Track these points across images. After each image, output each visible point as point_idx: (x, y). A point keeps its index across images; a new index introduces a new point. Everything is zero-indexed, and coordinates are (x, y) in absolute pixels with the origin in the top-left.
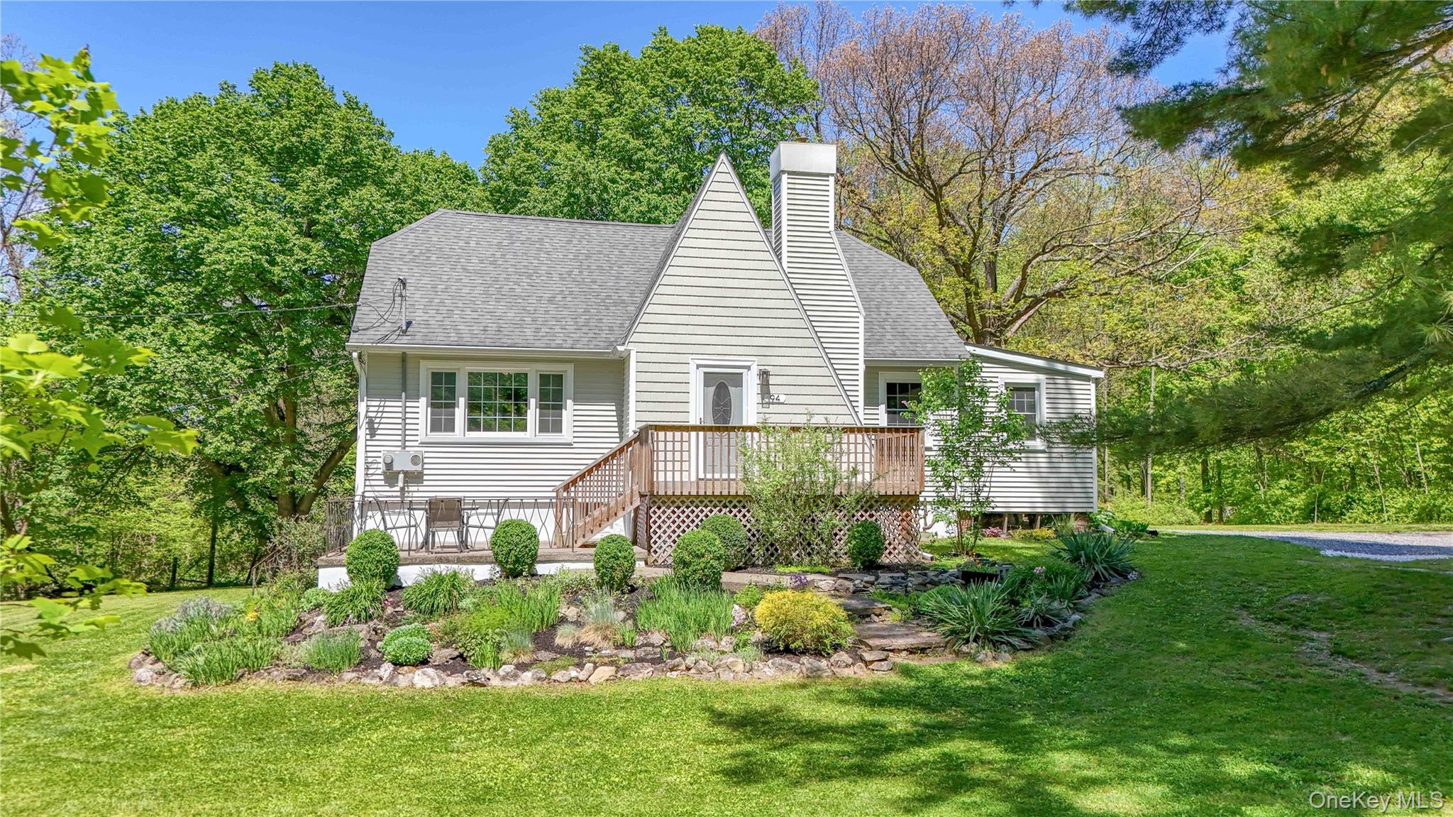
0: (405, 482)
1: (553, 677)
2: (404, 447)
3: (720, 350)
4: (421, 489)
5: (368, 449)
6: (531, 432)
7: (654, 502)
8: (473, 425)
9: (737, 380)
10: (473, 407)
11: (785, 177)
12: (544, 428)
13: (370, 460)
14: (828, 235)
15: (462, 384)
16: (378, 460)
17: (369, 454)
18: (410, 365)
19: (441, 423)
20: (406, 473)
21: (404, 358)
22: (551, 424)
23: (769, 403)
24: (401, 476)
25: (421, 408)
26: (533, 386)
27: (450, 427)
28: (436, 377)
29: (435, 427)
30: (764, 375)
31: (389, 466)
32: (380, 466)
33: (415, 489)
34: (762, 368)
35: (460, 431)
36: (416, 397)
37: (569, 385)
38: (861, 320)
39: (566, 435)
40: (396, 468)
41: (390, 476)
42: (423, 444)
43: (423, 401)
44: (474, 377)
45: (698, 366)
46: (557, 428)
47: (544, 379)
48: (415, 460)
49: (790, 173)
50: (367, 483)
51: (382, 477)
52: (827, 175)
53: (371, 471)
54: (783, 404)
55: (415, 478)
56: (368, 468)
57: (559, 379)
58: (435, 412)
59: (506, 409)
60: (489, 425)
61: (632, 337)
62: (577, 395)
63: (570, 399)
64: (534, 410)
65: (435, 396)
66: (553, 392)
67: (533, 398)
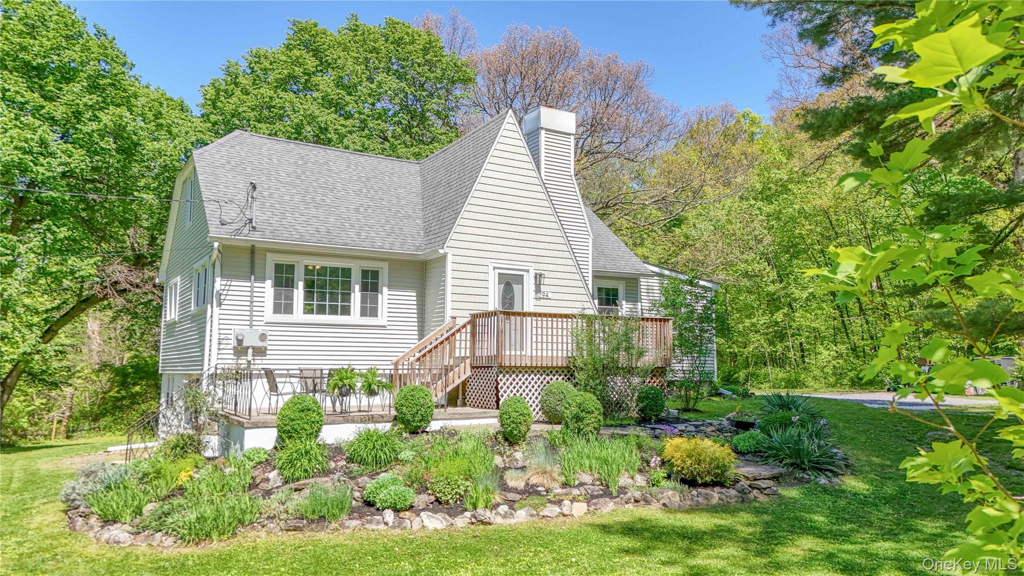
0: (254, 355)
1: (541, 514)
2: (251, 326)
3: (508, 256)
4: (265, 362)
5: (221, 327)
6: (355, 316)
7: (501, 372)
8: (308, 310)
9: (520, 279)
10: (309, 295)
11: (543, 132)
12: (364, 313)
13: (222, 337)
14: (570, 178)
15: (299, 273)
16: (230, 337)
17: (222, 332)
18: (257, 257)
19: (283, 306)
20: (253, 348)
21: (253, 250)
22: (369, 310)
23: (540, 298)
24: (250, 351)
25: (267, 290)
26: (355, 279)
27: (289, 309)
28: (278, 268)
29: (277, 309)
30: (538, 277)
31: (240, 342)
32: (230, 342)
33: (260, 362)
34: (536, 271)
35: (298, 314)
36: (263, 280)
37: (384, 278)
38: (591, 241)
39: (382, 318)
40: (245, 344)
41: (240, 351)
42: (268, 324)
43: (269, 284)
44: (309, 270)
45: (495, 268)
46: (374, 313)
47: (365, 273)
48: (263, 337)
49: (547, 130)
50: (220, 356)
51: (232, 352)
52: (570, 134)
53: (222, 346)
54: (550, 299)
55: (260, 352)
56: (219, 344)
57: (375, 274)
58: (277, 297)
59: (333, 297)
60: (321, 310)
61: (449, 243)
62: (390, 287)
63: (385, 289)
64: (356, 296)
65: (278, 284)
66: (371, 283)
67: (357, 288)
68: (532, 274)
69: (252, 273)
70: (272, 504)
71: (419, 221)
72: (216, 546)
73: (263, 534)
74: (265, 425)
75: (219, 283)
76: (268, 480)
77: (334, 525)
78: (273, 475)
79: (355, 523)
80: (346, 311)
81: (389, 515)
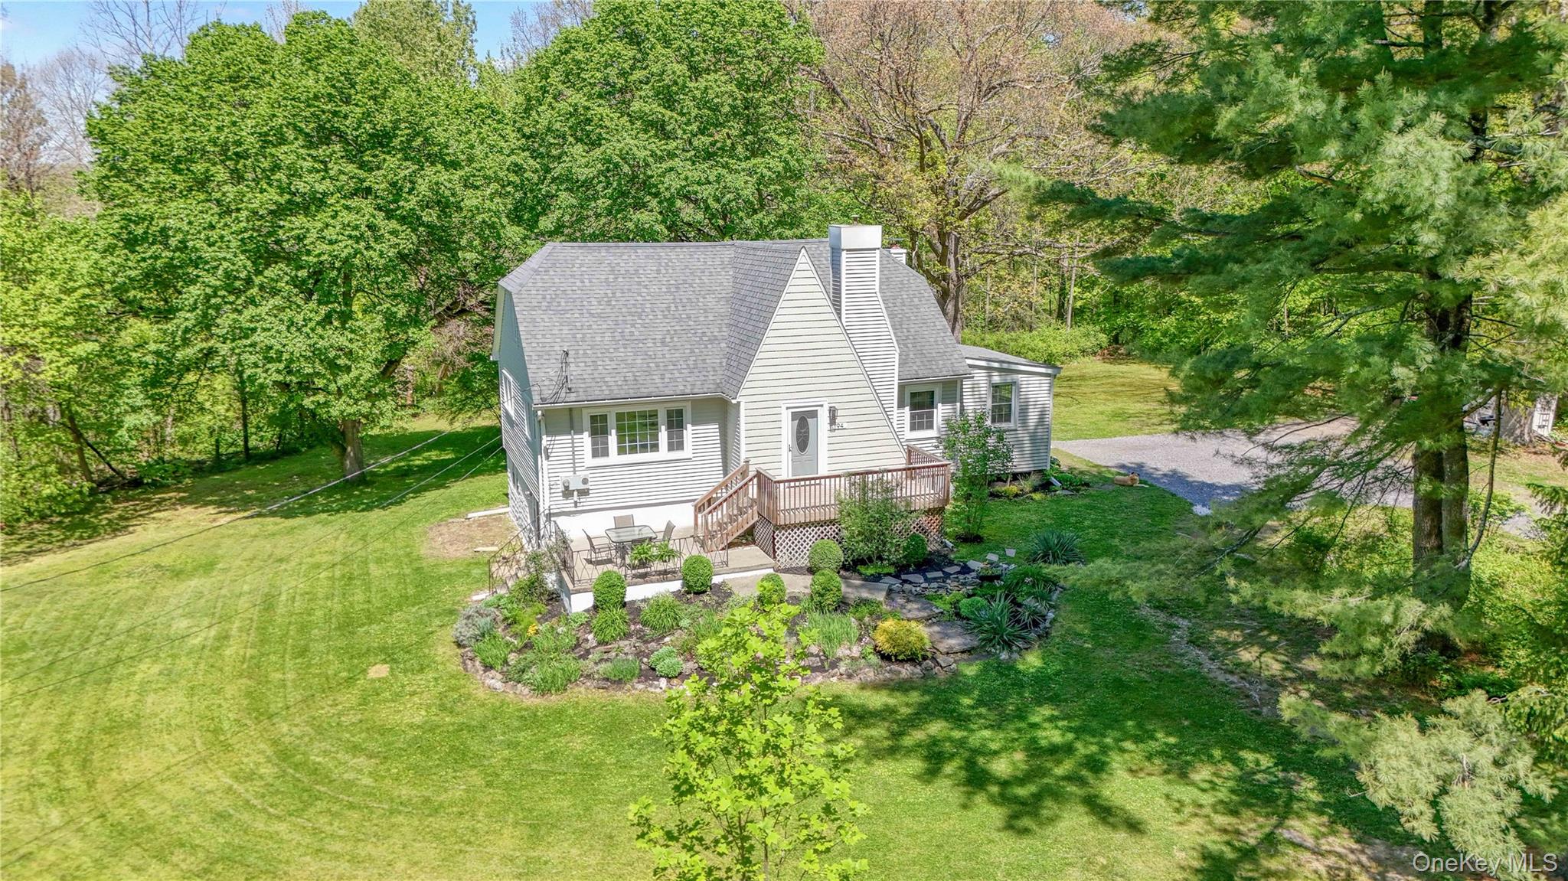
0: (578, 496)
2: (575, 472)
3: (802, 395)
4: (588, 499)
5: (551, 475)
6: (663, 453)
7: (777, 529)
8: (621, 451)
9: (814, 414)
10: (621, 439)
11: (844, 253)
12: (671, 448)
13: (552, 483)
14: (875, 294)
15: (612, 421)
16: (558, 483)
17: (552, 479)
18: (575, 414)
19: (600, 451)
20: (578, 490)
21: (571, 410)
22: (676, 444)
23: (836, 429)
24: (575, 493)
25: (586, 439)
26: (662, 417)
27: (605, 453)
28: (593, 418)
29: (595, 455)
30: (832, 410)
31: (567, 488)
32: (559, 487)
33: (584, 500)
34: (831, 405)
35: (614, 457)
36: (582, 432)
37: (687, 415)
38: (897, 355)
39: (687, 452)
40: (571, 488)
41: (567, 493)
42: (589, 468)
43: (586, 434)
44: (620, 417)
45: (788, 408)
46: (680, 446)
47: (670, 413)
48: (585, 481)
49: (849, 250)
50: (552, 499)
51: (561, 495)
52: (874, 249)
53: (553, 492)
55: (584, 493)
56: (551, 489)
57: (680, 413)
58: (594, 443)
59: (644, 437)
60: (633, 450)
61: (742, 392)
62: (693, 424)
63: (689, 426)
64: (663, 435)
65: (594, 433)
66: (676, 421)
67: (663, 428)
68: (826, 407)
69: (572, 428)
70: (588, 665)
71: (723, 345)
72: (554, 700)
73: (582, 689)
74: (585, 591)
75: (545, 440)
76: (587, 640)
77: (628, 686)
78: (590, 637)
79: (641, 686)
80: (655, 447)
81: (663, 682)
